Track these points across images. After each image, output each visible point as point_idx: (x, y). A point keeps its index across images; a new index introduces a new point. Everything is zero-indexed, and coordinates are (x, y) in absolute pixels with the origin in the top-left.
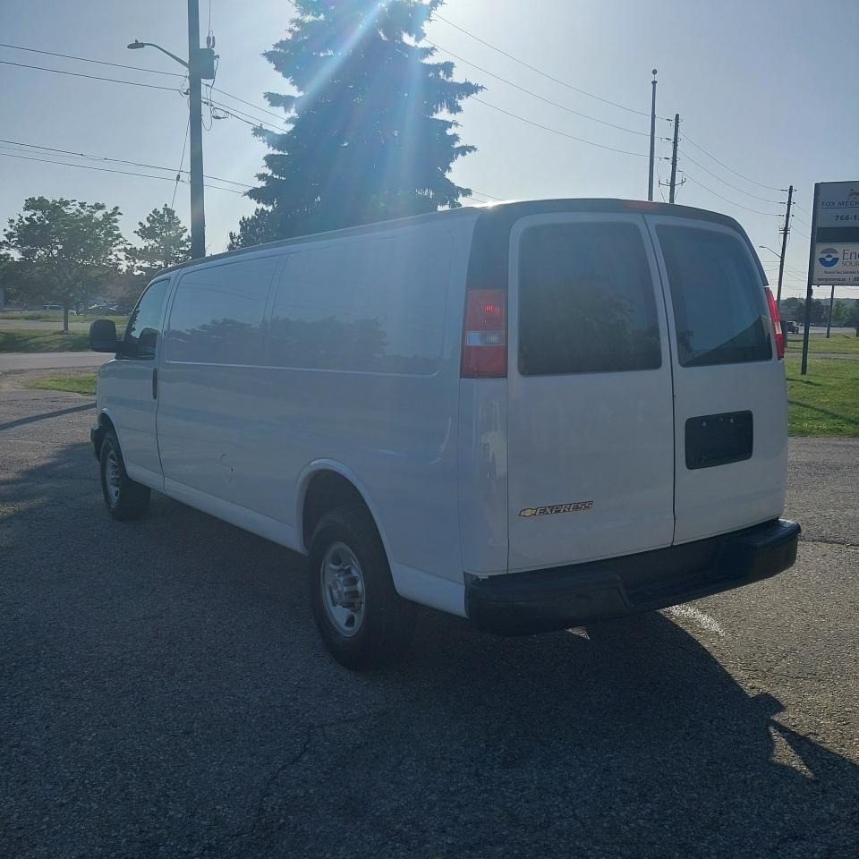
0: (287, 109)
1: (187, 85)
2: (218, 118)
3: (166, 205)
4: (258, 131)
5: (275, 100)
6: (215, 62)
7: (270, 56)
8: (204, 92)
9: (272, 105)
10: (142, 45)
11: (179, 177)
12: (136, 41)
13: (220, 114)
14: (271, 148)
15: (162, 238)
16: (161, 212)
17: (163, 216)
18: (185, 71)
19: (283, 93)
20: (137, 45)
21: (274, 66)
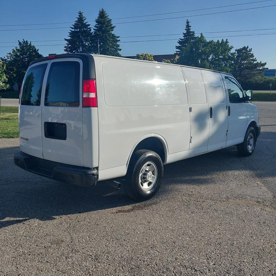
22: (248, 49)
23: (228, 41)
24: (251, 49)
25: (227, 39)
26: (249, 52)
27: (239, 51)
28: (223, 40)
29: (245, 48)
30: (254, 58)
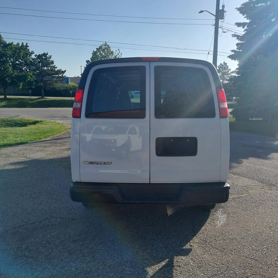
0: (243, 27)
1: (214, 23)
2: (224, 32)
3: (224, 62)
4: (234, 36)
5: (239, 25)
6: (225, 13)
7: (239, 9)
8: (220, 24)
9: (238, 26)
10: (203, 11)
11: (209, 53)
12: (201, 10)
13: (225, 31)
14: (240, 41)
15: (222, 73)
16: (223, 64)
17: (223, 66)
18: (214, 18)
19: (242, 22)
20: (202, 12)
21: (239, 12)
22: (48, 56)
23: (28, 45)
24: (51, 56)
25: (27, 43)
26: (48, 58)
27: (39, 57)
28: (23, 43)
29: (45, 55)
30: (54, 65)
